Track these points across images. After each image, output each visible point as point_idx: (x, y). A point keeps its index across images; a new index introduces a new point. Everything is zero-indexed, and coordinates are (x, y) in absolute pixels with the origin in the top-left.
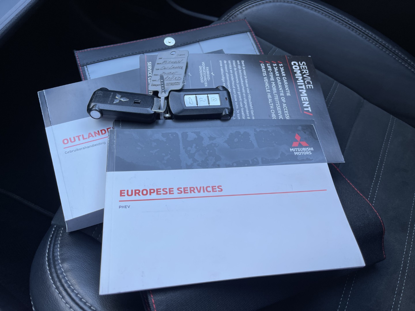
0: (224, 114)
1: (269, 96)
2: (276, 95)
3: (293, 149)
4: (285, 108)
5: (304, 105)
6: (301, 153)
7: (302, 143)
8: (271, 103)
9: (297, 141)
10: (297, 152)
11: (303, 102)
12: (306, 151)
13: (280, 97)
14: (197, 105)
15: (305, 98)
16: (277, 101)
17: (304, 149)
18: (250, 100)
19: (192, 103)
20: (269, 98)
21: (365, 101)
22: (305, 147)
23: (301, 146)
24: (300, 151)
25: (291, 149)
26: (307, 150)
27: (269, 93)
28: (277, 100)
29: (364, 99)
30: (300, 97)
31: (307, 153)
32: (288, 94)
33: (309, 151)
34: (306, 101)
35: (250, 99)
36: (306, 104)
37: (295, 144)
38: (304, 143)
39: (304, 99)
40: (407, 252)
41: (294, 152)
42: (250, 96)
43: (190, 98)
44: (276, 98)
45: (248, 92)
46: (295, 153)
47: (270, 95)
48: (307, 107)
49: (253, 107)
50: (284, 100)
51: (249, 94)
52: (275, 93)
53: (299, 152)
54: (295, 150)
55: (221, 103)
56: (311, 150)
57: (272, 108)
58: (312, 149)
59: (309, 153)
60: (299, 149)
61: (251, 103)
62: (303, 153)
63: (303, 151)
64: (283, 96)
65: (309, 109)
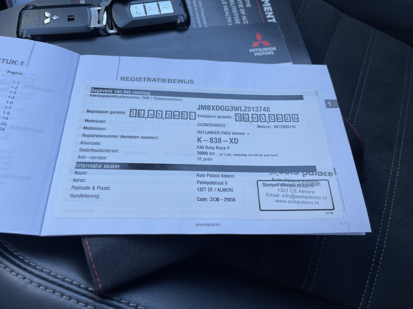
0: (179, 22)
1: (226, 9)
2: (234, 7)
3: (253, 50)
4: (245, 21)
5: (268, 17)
6: (262, 53)
7: (262, 42)
8: (228, 16)
9: (257, 40)
10: (257, 53)
11: (266, 13)
12: (267, 51)
13: (238, 9)
14: (146, 14)
15: (268, 8)
16: (236, 14)
17: (265, 49)
18: (203, 15)
19: (139, 13)
20: (226, 11)
21: (343, 14)
22: (267, 47)
23: (261, 46)
24: (261, 52)
25: (250, 50)
26: (269, 50)
27: (225, 5)
28: (235, 12)
29: (342, 11)
30: (262, 8)
31: (269, 53)
32: (249, 5)
33: (271, 51)
34: (270, 11)
35: (203, 13)
36: (270, 15)
37: (255, 44)
38: (265, 43)
39: (267, 10)
40: (394, 172)
41: (254, 52)
42: (202, 11)
43: (136, 8)
44: (235, 11)
45: (201, 6)
46: (255, 54)
47: (227, 7)
48: (271, 18)
49: (207, 23)
50: (243, 12)
51: (201, 8)
52: (233, 5)
53: (259, 53)
54: (256, 50)
55: (175, 10)
56: (273, 50)
57: (229, 22)
58: (275, 49)
59: (271, 53)
60: (260, 49)
61: (204, 18)
62: (264, 53)
63: (264, 51)
64: (242, 8)
65: (274, 20)
